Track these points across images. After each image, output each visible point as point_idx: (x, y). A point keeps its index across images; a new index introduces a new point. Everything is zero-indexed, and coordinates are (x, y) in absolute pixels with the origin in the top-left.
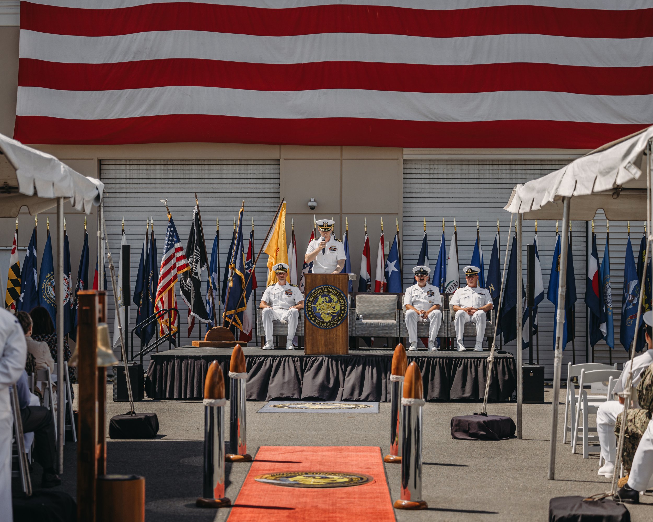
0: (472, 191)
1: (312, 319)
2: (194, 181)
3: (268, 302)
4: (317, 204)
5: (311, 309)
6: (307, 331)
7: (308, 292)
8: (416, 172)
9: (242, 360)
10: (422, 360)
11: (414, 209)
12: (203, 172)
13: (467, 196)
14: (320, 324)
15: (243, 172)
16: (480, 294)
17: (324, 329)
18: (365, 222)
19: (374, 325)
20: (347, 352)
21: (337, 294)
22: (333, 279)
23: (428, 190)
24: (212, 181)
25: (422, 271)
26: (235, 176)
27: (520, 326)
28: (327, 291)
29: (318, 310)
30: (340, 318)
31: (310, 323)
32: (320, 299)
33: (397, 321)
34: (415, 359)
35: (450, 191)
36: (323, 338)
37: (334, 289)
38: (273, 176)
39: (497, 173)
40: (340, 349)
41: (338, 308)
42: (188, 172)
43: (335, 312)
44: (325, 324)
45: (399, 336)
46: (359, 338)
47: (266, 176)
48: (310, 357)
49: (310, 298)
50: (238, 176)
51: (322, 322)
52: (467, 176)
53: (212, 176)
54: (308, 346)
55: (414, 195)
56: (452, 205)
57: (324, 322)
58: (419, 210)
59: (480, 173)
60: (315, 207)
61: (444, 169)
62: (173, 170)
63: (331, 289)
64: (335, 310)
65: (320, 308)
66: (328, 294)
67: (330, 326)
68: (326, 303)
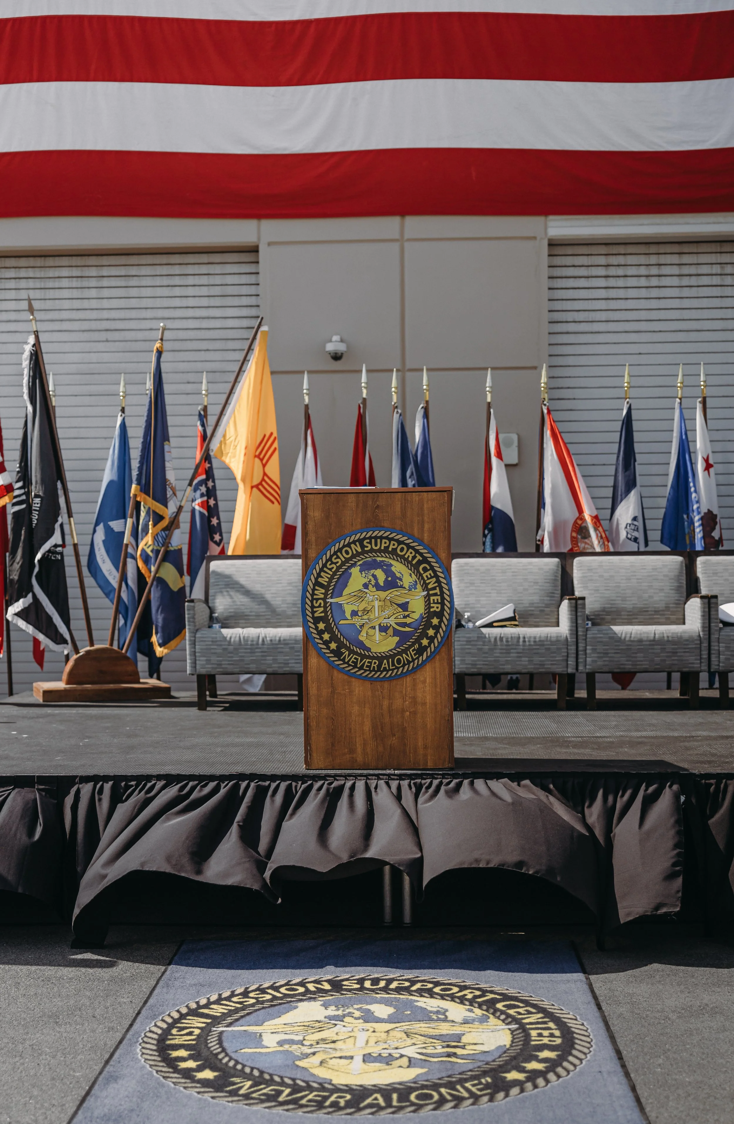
0: (706, 314)
1: (328, 648)
2: (67, 304)
4: (348, 347)
5: (325, 611)
6: (313, 690)
7: (312, 554)
8: (576, 274)
10: (718, 785)
12: (85, 283)
13: (694, 328)
14: (356, 663)
15: (177, 281)
17: (372, 680)
21: (414, 557)
22: (398, 506)
23: (603, 316)
24: (106, 304)
26: (159, 292)
28: (380, 551)
29: (348, 615)
30: (425, 642)
31: (322, 662)
32: (357, 579)
35: (654, 315)
36: (368, 711)
37: (402, 543)
38: (244, 290)
40: (425, 747)
41: (418, 607)
42: (50, 284)
43: (408, 620)
44: (375, 664)
45: (574, 671)
47: (230, 290)
48: (324, 778)
49: (319, 575)
50: (166, 292)
51: (364, 657)
52: (693, 281)
53: (106, 293)
54: (317, 739)
55: (572, 327)
56: (659, 348)
57: (369, 657)
58: (583, 360)
59: (723, 272)
60: (342, 354)
61: (640, 265)
62: (17, 280)
63: (392, 542)
64: (408, 616)
65: (356, 609)
66: (381, 559)
67: (393, 670)
68: (374, 589)
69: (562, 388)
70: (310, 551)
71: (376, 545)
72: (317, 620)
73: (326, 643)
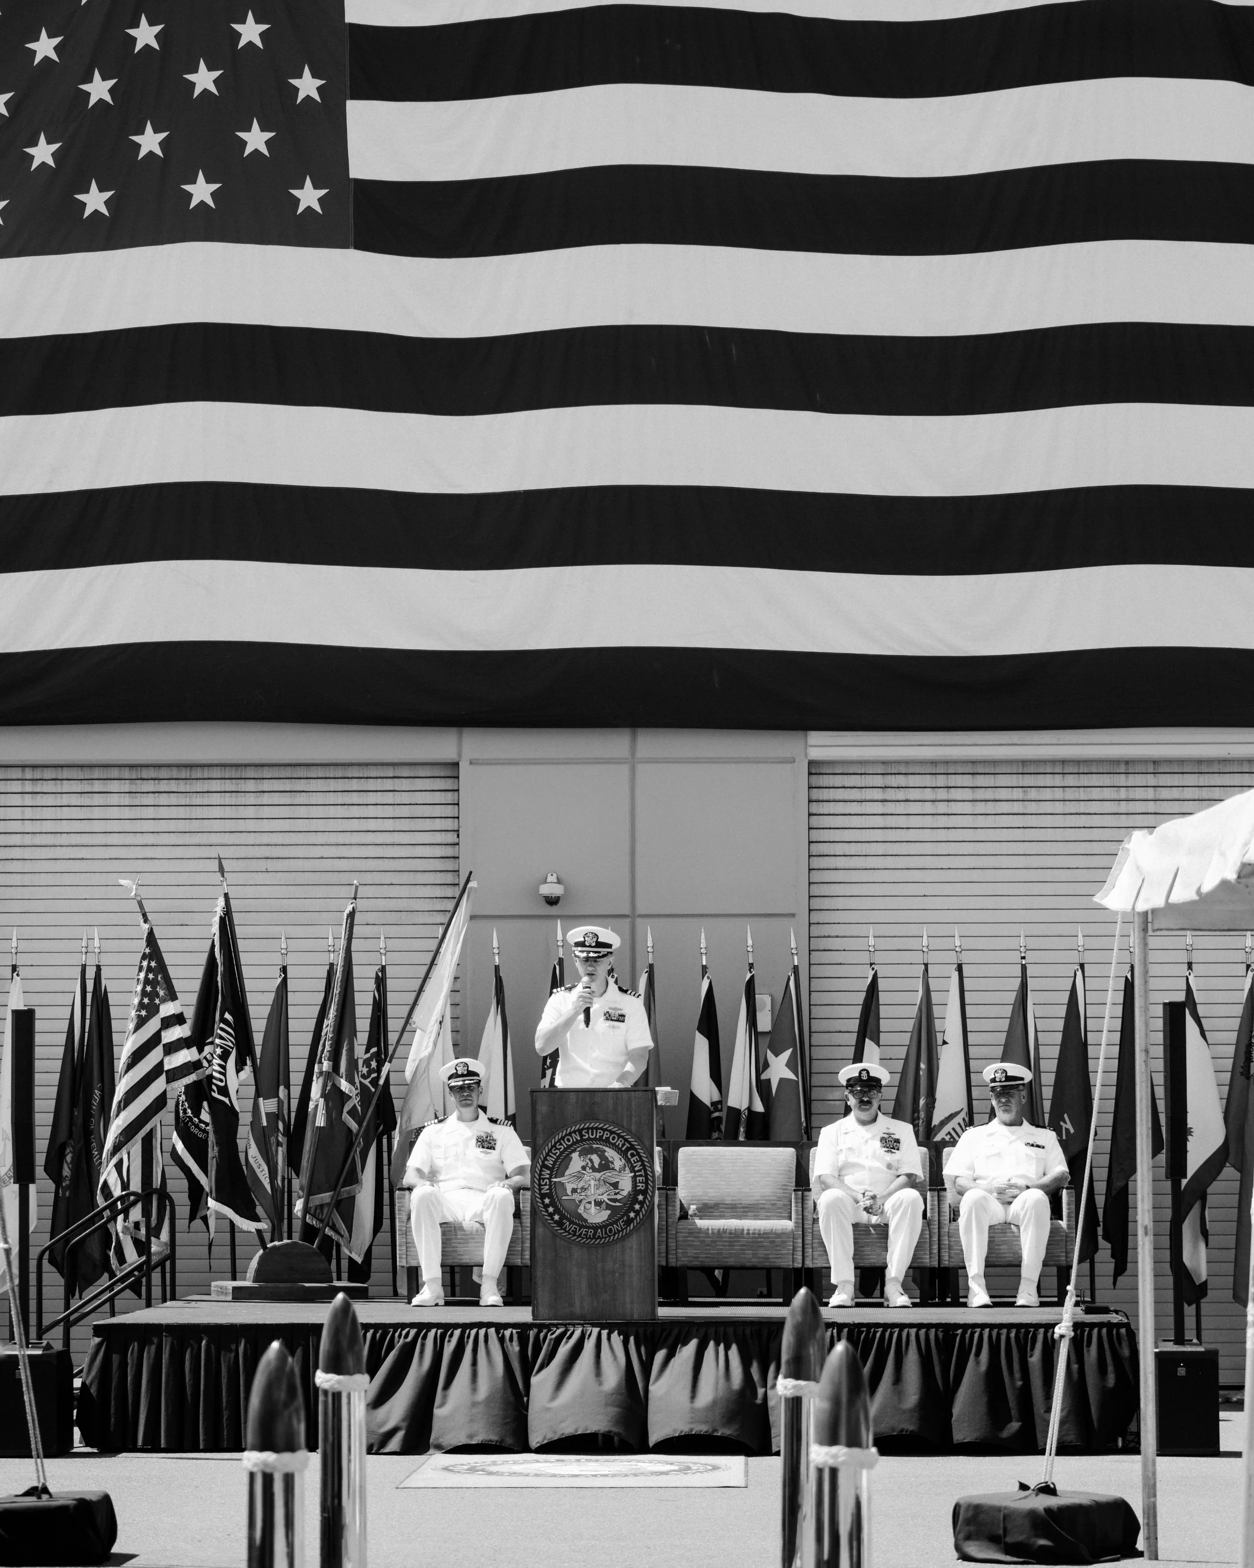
0: (1005, 848)
1: (552, 1219)
2: (218, 825)
3: (426, 1170)
4: (566, 889)
5: (550, 1189)
6: (539, 1254)
7: (540, 1141)
8: (846, 798)
9: (354, 1340)
10: (868, 1332)
11: (840, 903)
12: (241, 799)
13: (990, 865)
14: (575, 1232)
15: (355, 798)
16: (1032, 1145)
17: (589, 1247)
18: (703, 940)
19: (730, 1233)
20: (654, 1312)
21: (623, 1145)
22: (610, 1103)
23: (880, 849)
24: (265, 825)
25: (864, 1076)
26: (332, 811)
27: (1146, 1234)
28: (595, 1139)
29: (569, 1192)
30: (632, 1215)
31: (547, 1231)
32: (577, 1162)
33: (796, 1223)
34: (848, 1332)
35: (942, 849)
36: (584, 1272)
37: (614, 1132)
38: (438, 811)
39: (1077, 798)
40: (632, 1303)
41: (626, 1186)
42: (198, 800)
43: (619, 1197)
44: (591, 1232)
45: (800, 1266)
46: (688, 1271)
47: (419, 811)
48: (549, 1327)
49: (545, 1159)
50: (340, 812)
51: (581, 1227)
52: (990, 808)
53: (267, 812)
54: (543, 1295)
55: (840, 862)
56: (948, 889)
57: (586, 1227)
58: (854, 903)
59: (1026, 798)
60: (559, 897)
61: (925, 787)
62: (157, 794)
63: (606, 1132)
64: (618, 1193)
65: (576, 1187)
66: (597, 1146)
67: (606, 1238)
68: (591, 1171)
69: (828, 937)
70: (538, 1139)
71: (592, 1135)
72: (543, 1196)
73: (551, 1215)
